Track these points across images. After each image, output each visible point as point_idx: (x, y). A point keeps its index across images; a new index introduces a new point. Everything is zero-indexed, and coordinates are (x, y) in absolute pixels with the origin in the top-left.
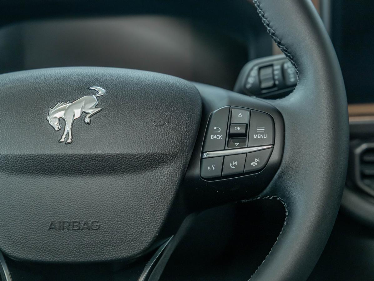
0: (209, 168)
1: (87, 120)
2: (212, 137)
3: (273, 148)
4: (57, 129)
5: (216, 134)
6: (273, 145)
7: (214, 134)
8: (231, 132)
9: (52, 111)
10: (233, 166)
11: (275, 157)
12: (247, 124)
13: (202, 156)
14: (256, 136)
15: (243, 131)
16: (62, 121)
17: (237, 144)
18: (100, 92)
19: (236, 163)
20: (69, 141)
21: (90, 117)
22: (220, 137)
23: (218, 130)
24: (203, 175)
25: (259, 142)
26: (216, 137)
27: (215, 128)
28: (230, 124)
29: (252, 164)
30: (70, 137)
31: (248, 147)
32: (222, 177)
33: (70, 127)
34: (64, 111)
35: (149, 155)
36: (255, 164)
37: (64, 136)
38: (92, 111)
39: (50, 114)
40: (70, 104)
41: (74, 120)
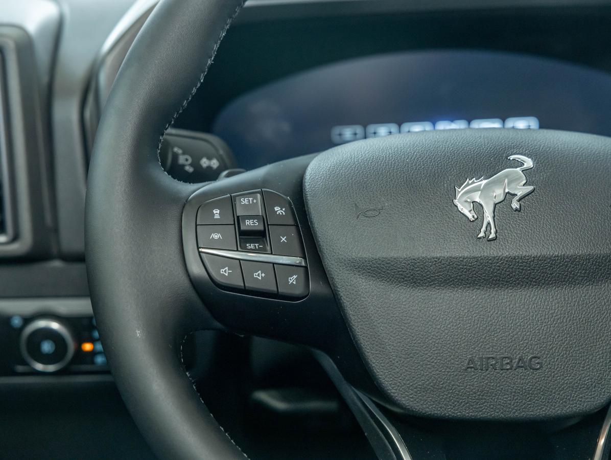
1: (515, 205)
9: (460, 192)
16: (478, 208)
18: (525, 164)
21: (519, 200)
30: (493, 231)
33: (492, 215)
34: (477, 193)
37: (484, 229)
38: (521, 191)
39: (458, 197)
40: (485, 182)
41: (495, 205)
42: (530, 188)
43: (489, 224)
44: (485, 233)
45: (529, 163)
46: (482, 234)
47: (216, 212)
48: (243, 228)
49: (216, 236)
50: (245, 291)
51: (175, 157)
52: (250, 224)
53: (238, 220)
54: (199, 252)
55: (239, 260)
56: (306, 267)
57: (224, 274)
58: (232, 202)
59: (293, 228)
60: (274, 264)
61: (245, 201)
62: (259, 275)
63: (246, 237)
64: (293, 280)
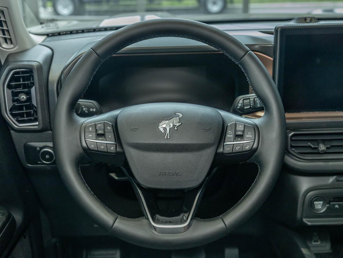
0: (227, 149)
1: (176, 129)
2: (228, 136)
3: (254, 141)
4: (163, 132)
5: (230, 134)
6: (255, 140)
7: (229, 134)
8: (237, 134)
9: (161, 124)
10: (237, 149)
11: (255, 146)
12: (243, 131)
13: (224, 144)
14: (247, 136)
15: (242, 134)
16: (165, 129)
17: (239, 139)
18: (180, 116)
19: (239, 147)
20: (169, 138)
21: (177, 127)
22: (232, 136)
23: (231, 132)
24: (224, 152)
25: (249, 139)
26: (230, 136)
27: (229, 132)
28: (236, 130)
29: (246, 148)
30: (169, 136)
31: (244, 141)
32: (232, 153)
33: (168, 131)
34: (165, 125)
35: (202, 144)
36: (247, 148)
37: (166, 136)
38: (178, 125)
39: (160, 125)
40: (168, 121)
41: (170, 129)
42: (181, 123)
43: (168, 134)
44: (167, 137)
45: (181, 115)
46: (166, 137)
47: (90, 128)
48: (98, 133)
49: (90, 136)
50: (98, 151)
51: (82, 108)
52: (100, 132)
53: (96, 130)
54: (85, 140)
55: (97, 142)
56: (116, 145)
57: (92, 147)
58: (95, 125)
59: (112, 134)
60: (106, 144)
61: (99, 125)
62: (102, 147)
63: (99, 135)
64: (112, 148)
